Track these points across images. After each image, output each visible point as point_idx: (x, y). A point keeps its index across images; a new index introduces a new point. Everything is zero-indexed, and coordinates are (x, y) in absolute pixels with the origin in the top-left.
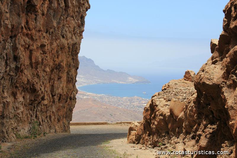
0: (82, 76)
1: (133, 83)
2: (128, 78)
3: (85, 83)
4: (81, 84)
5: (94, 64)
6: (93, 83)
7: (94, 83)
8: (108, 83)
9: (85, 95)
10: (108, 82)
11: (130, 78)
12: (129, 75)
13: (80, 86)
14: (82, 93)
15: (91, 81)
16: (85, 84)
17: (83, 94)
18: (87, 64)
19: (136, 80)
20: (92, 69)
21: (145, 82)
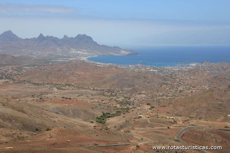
0: (85, 50)
2: (121, 51)
5: (93, 41)
6: (95, 55)
10: (107, 55)
11: (123, 51)
15: (93, 54)
16: (90, 56)
18: (87, 41)
19: (128, 53)
20: (92, 44)
21: (136, 54)
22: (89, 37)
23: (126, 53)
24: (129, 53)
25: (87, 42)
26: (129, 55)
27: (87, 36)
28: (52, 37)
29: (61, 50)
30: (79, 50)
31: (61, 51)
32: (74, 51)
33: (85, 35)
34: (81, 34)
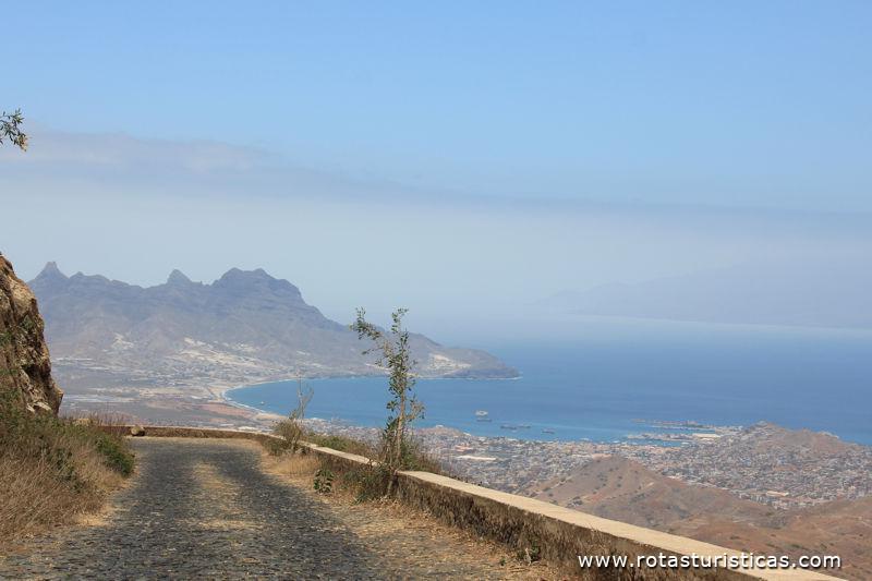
0: (250, 349)
1: (446, 377)
2: (431, 355)
3: (258, 375)
4: (242, 380)
5: (302, 301)
6: (289, 374)
7: (292, 377)
8: (349, 376)
9: (248, 420)
10: (352, 373)
11: (440, 357)
12: (437, 345)
13: (236, 388)
14: (237, 413)
15: (285, 368)
16: (260, 380)
17: (241, 418)
18: (271, 301)
19: (460, 366)
20: (291, 320)
21: (497, 373)
22: (284, 284)
23: (453, 365)
24: (465, 366)
25: (271, 308)
26: (464, 375)
27: (272, 281)
28: (99, 280)
29: (132, 345)
30: (220, 348)
31: (129, 350)
32: (194, 354)
33: (260, 272)
34: (243, 268)
